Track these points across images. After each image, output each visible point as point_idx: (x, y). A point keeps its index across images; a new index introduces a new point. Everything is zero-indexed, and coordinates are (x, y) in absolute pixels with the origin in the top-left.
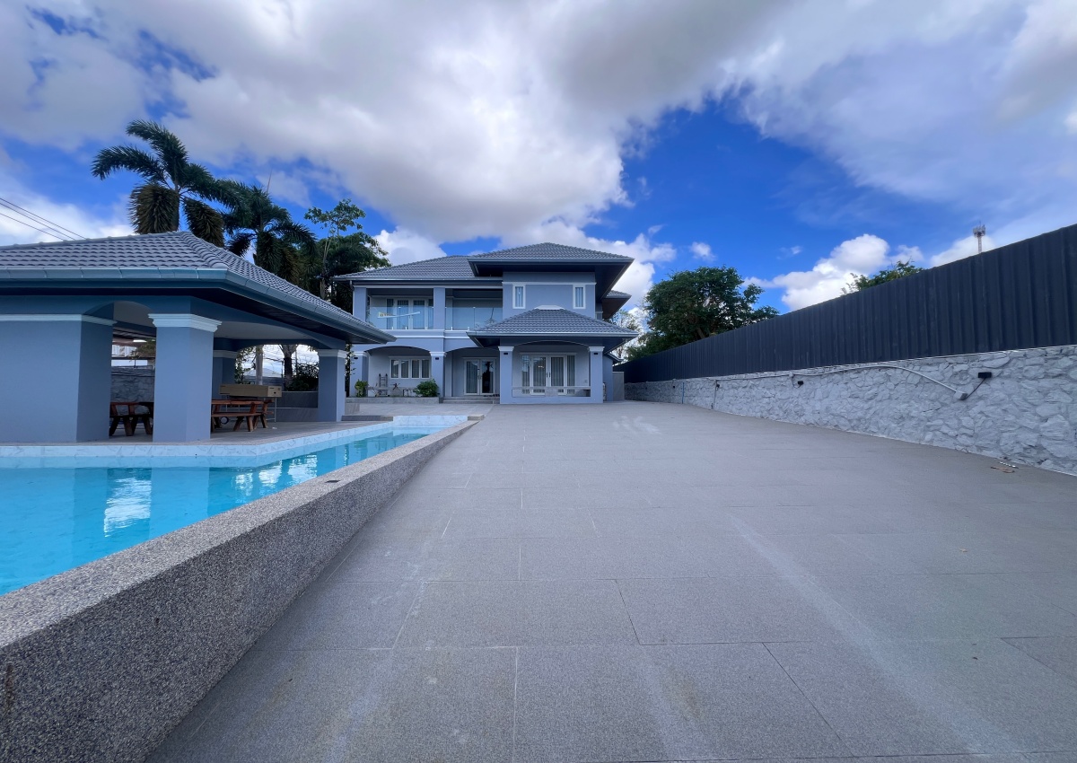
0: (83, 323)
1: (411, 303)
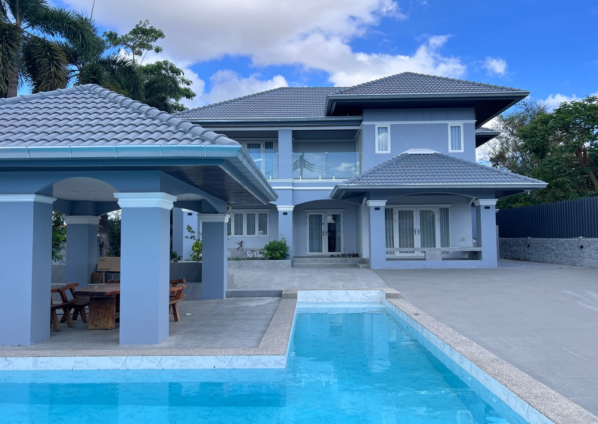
0: (35, 203)
1: (262, 148)
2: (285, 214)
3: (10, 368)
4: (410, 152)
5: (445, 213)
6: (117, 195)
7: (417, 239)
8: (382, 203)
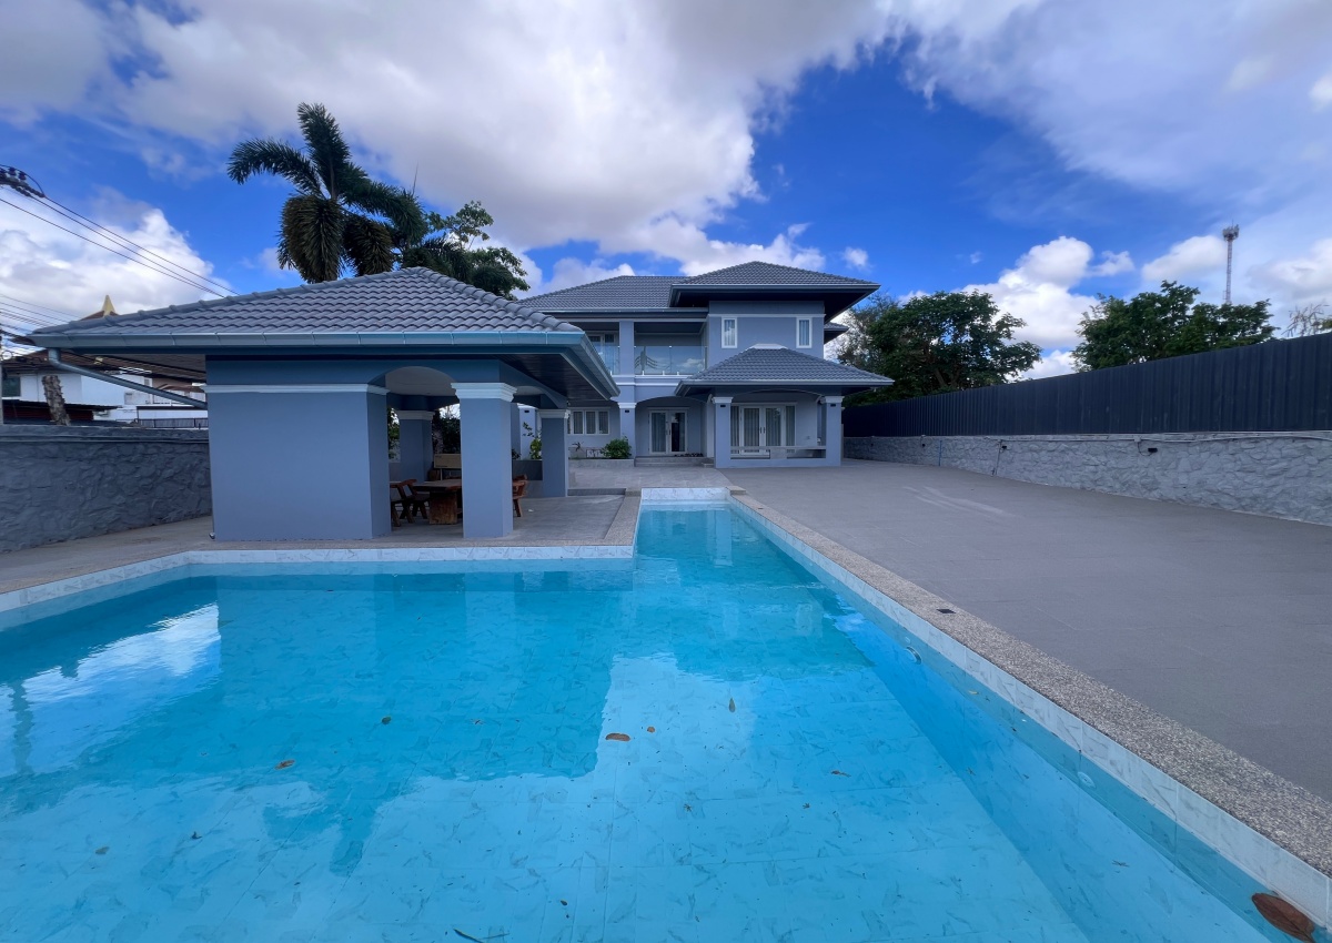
0: (368, 394)
1: (602, 341)
2: (627, 411)
3: (354, 559)
4: (757, 347)
5: (791, 411)
6: (454, 385)
7: (763, 437)
8: (728, 400)
